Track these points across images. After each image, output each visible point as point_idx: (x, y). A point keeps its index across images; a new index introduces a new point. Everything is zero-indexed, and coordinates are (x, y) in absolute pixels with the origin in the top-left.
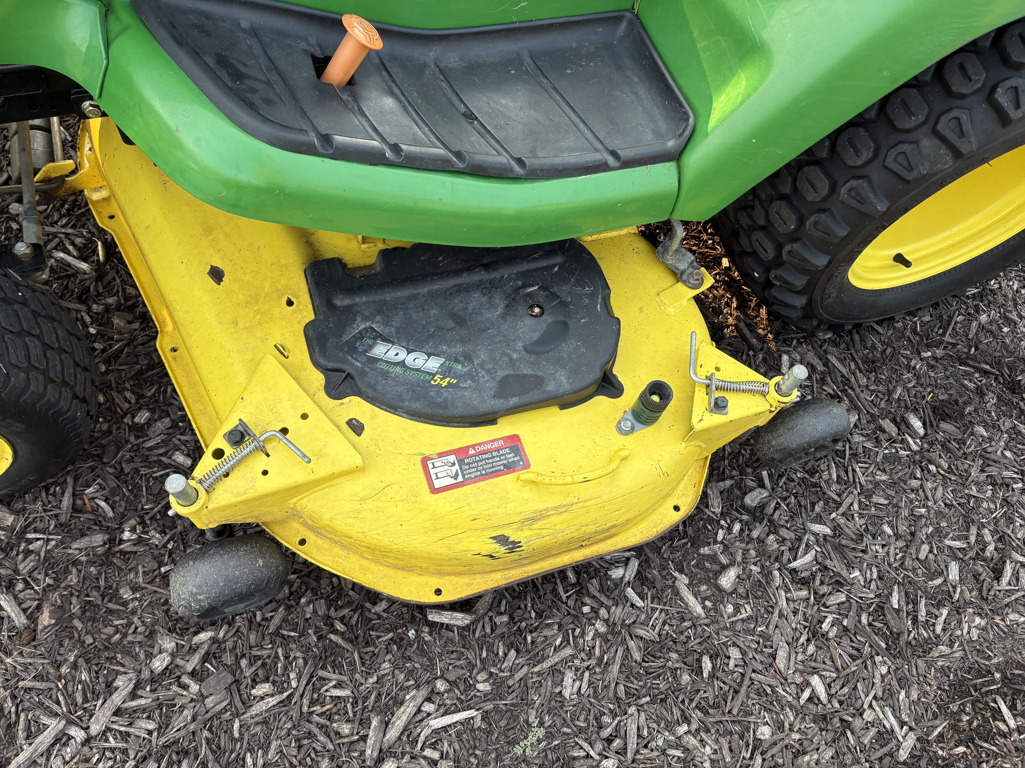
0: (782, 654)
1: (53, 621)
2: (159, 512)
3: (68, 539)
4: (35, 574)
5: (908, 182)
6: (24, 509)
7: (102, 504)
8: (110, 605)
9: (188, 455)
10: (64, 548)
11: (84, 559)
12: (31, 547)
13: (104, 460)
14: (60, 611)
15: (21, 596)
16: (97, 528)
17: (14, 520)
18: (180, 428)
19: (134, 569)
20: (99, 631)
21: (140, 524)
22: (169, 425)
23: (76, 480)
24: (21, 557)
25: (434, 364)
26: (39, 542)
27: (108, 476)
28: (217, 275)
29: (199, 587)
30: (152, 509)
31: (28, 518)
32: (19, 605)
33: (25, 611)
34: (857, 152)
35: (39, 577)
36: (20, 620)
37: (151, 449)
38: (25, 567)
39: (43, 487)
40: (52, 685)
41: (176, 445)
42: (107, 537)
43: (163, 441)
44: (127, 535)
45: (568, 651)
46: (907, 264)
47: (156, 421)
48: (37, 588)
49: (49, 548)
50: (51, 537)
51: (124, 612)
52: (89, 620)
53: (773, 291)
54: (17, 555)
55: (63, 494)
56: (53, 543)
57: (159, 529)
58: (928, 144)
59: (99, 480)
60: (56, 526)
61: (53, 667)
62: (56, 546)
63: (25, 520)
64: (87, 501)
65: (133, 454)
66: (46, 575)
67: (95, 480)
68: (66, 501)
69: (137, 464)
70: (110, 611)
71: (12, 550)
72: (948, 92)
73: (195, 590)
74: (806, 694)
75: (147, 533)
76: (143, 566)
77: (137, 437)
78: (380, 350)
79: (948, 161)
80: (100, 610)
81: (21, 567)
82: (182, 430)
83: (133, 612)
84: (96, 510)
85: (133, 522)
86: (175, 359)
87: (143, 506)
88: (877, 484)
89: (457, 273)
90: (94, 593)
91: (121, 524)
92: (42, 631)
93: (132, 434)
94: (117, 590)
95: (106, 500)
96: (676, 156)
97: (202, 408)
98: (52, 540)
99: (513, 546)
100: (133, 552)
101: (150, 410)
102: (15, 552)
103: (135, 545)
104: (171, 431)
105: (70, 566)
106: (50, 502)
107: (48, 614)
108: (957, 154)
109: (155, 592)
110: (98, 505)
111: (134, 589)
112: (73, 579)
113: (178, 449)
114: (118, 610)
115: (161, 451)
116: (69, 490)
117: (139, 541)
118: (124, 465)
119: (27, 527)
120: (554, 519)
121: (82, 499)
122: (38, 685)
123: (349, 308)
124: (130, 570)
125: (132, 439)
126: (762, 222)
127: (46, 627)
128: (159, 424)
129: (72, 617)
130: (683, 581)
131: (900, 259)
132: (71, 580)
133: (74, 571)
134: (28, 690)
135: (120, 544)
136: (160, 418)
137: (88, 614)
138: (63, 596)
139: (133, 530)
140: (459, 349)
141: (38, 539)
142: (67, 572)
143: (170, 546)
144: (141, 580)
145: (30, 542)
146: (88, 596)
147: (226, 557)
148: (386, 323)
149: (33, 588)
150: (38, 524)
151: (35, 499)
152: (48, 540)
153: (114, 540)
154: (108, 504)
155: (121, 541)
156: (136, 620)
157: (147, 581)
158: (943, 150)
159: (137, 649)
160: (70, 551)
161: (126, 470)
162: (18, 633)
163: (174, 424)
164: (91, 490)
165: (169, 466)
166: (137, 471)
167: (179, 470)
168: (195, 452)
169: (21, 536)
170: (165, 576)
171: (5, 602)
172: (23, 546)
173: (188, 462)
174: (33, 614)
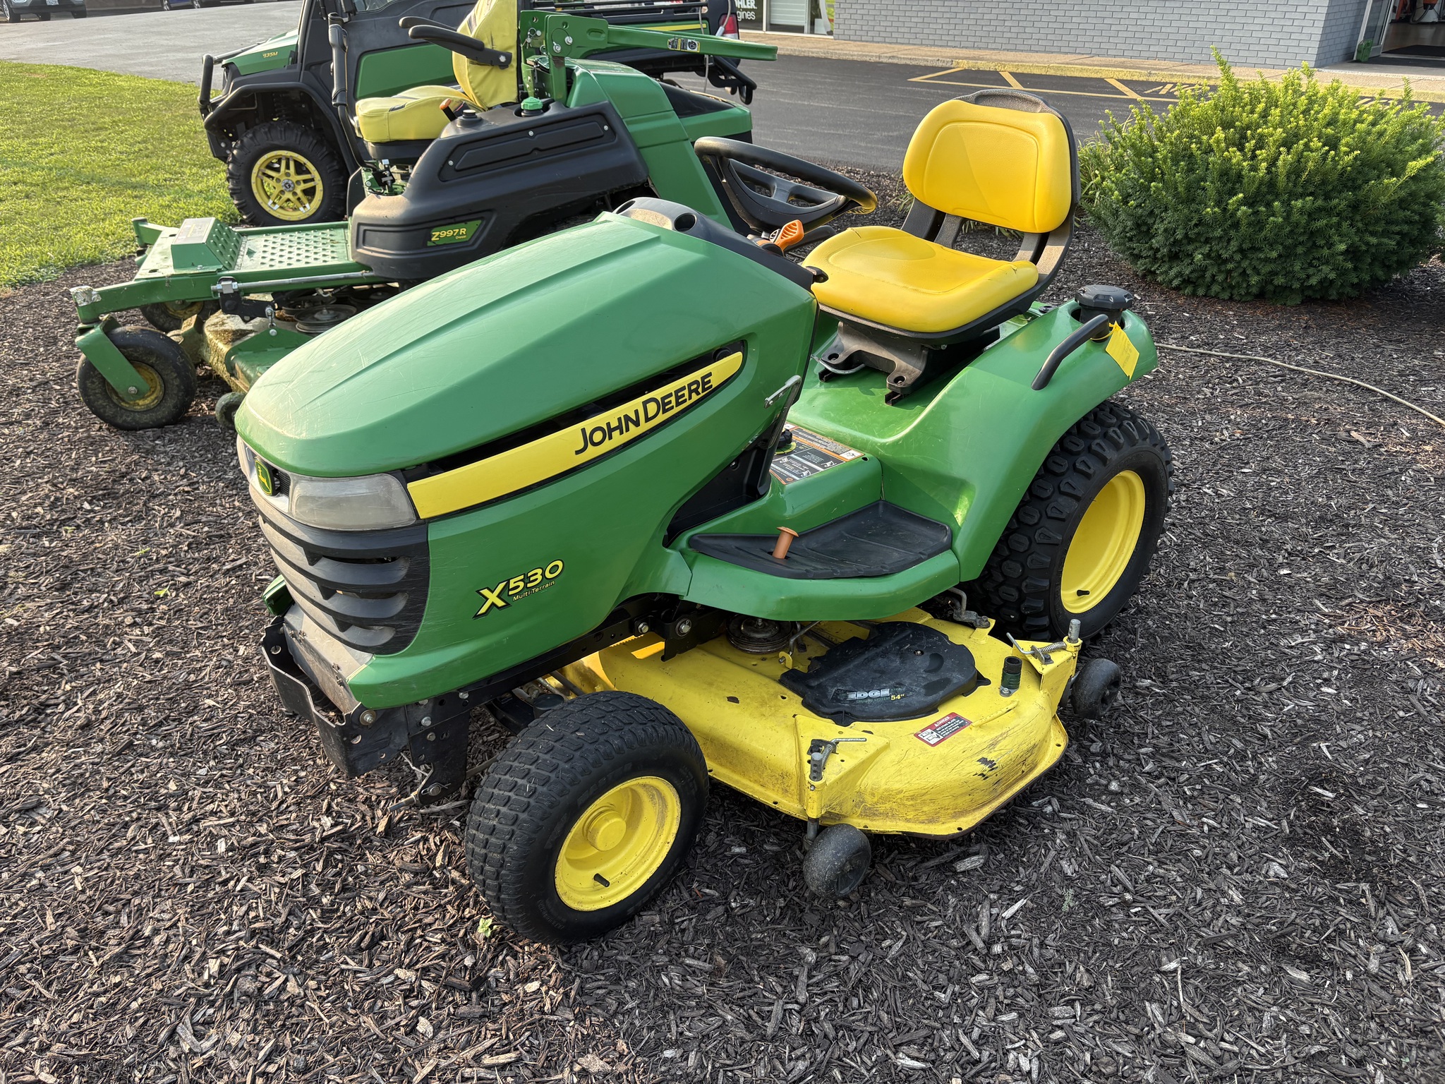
0: (1175, 813)
1: (726, 962)
2: (745, 884)
3: (701, 916)
4: (696, 941)
5: (1063, 520)
6: (662, 908)
7: (707, 891)
8: (754, 944)
9: (741, 846)
10: (702, 921)
11: (718, 924)
12: (682, 927)
14: (725, 953)
15: (696, 954)
16: (714, 905)
17: (660, 916)
19: (751, 923)
21: (737, 895)
24: (680, 934)
25: (886, 692)
26: (685, 923)
27: (699, 874)
28: (733, 700)
30: (739, 884)
32: (698, 959)
33: (705, 961)
34: (1032, 516)
35: (699, 941)
36: (707, 966)
38: (688, 936)
41: (728, 844)
42: (723, 908)
43: (719, 845)
44: (733, 905)
45: (1053, 853)
46: (1087, 593)
49: (693, 924)
50: (691, 917)
53: (1028, 622)
54: (677, 934)
56: (694, 920)
57: (750, 896)
58: (1062, 500)
59: (696, 879)
60: (689, 910)
62: (697, 922)
63: (668, 914)
64: (697, 891)
66: (704, 938)
67: (693, 880)
68: (686, 895)
69: (713, 861)
70: (756, 947)
72: (1055, 474)
74: (1206, 828)
75: (743, 900)
78: (852, 696)
79: (1075, 505)
81: (685, 939)
84: (706, 895)
85: (734, 893)
87: (732, 883)
88: (1158, 717)
89: (863, 653)
91: (726, 898)
95: (708, 887)
96: (949, 546)
99: (991, 764)
100: (743, 914)
103: (741, 909)
108: (1077, 499)
110: (705, 892)
113: (732, 846)
115: (722, 850)
117: (743, 906)
118: (705, 865)
119: (672, 917)
120: (1003, 743)
121: (694, 891)
123: (819, 686)
126: (1001, 579)
129: (736, 956)
130: (1090, 801)
131: (1080, 593)
132: (719, 938)
133: (718, 932)
135: (733, 911)
138: (720, 948)
139: (735, 900)
140: (892, 683)
141: (683, 921)
142: (714, 934)
143: (764, 903)
145: (680, 924)
148: (844, 685)
149: (700, 948)
150: (677, 914)
152: (690, 919)
153: (729, 910)
154: (711, 889)
155: (732, 909)
158: (1070, 500)
160: (707, 922)
161: (708, 867)
162: (711, 974)
163: (718, 834)
164: (695, 885)
165: (733, 856)
166: (716, 865)
167: (741, 856)
168: (744, 842)
169: (672, 924)
170: (773, 922)
171: (688, 961)
172: (677, 928)
173: (743, 850)
174: (711, 960)
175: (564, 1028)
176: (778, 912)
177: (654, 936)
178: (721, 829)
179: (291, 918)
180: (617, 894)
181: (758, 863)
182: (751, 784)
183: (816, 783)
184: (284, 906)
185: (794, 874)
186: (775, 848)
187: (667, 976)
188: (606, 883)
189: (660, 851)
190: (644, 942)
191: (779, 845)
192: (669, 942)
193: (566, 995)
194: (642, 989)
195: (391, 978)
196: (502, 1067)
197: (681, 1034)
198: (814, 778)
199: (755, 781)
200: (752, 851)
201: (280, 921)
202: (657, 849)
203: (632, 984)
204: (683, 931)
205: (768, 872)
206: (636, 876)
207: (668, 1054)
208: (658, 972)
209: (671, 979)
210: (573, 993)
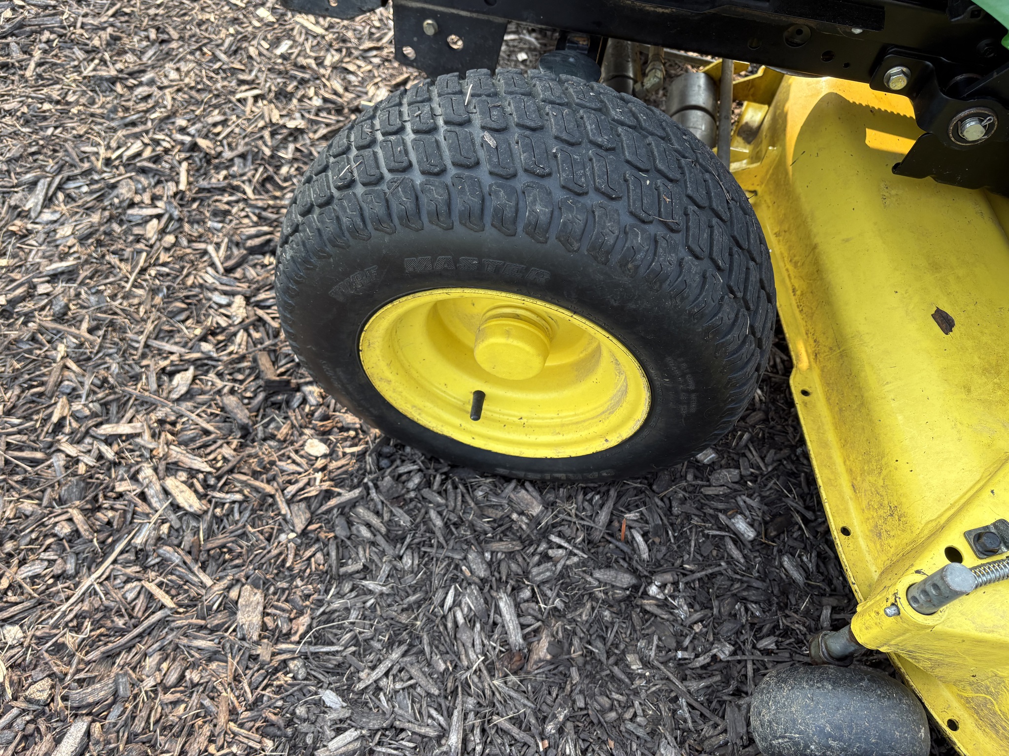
1: (549, 657)
2: (700, 579)
3: (591, 563)
4: (545, 588)
6: (553, 504)
7: (639, 538)
8: (616, 670)
9: (752, 525)
10: (584, 572)
11: (601, 595)
12: (550, 552)
13: (654, 487)
14: (559, 647)
15: (524, 606)
16: (626, 565)
17: (542, 512)
18: (748, 488)
19: (648, 637)
20: (593, 696)
21: (673, 584)
22: (736, 480)
23: (619, 496)
24: (536, 558)
26: (560, 551)
27: (654, 508)
28: (945, 322)
29: (839, 728)
30: (692, 572)
31: (556, 516)
32: (519, 616)
33: (523, 626)
35: (549, 593)
36: (516, 638)
37: (707, 497)
38: (540, 573)
39: (582, 488)
40: (531, 741)
41: (739, 506)
42: (634, 581)
43: (725, 495)
44: (653, 590)
47: (721, 467)
48: (542, 606)
49: (568, 563)
50: (576, 551)
51: (627, 686)
52: (587, 676)
54: (533, 554)
55: (601, 507)
56: (576, 559)
57: (689, 600)
59: (643, 509)
60: (583, 540)
61: (537, 718)
62: (577, 565)
63: (553, 518)
64: (624, 527)
65: (687, 495)
66: (558, 595)
67: (637, 506)
68: (603, 517)
69: (690, 507)
70: (613, 677)
71: (531, 545)
73: (828, 729)
75: (674, 598)
76: (660, 639)
77: (696, 477)
80: (602, 670)
81: (535, 571)
82: (751, 492)
83: (636, 693)
84: (630, 542)
85: (669, 577)
86: (805, 404)
87: (683, 562)
90: (599, 644)
91: (652, 573)
92: (536, 663)
93: (692, 470)
94: (624, 653)
95: (645, 535)
97: (832, 477)
98: (575, 555)
100: (653, 614)
101: (717, 451)
102: (532, 549)
103: (658, 606)
104: (737, 486)
105: (586, 598)
106: (584, 509)
107: (547, 645)
109: (668, 679)
110: (633, 538)
111: (646, 663)
112: (584, 614)
113: (742, 513)
114: (620, 680)
115: (721, 506)
116: (610, 504)
117: (664, 604)
118: (674, 504)
119: (554, 526)
121: (620, 523)
122: (515, 731)
124: (644, 636)
125: (690, 477)
127: (540, 660)
128: (725, 472)
129: (570, 662)
132: (580, 615)
133: (588, 606)
134: (500, 731)
135: (642, 597)
136: (728, 466)
137: (588, 667)
138: (565, 630)
139: (662, 587)
141: (560, 547)
142: (579, 603)
143: (698, 628)
144: (653, 653)
145: (552, 546)
146: (590, 644)
147: (886, 703)
149: (537, 602)
150: (565, 529)
151: (569, 498)
152: (571, 554)
153: (637, 591)
154: (646, 541)
155: (645, 594)
156: (637, 703)
157: (661, 660)
159: (634, 747)
160: (589, 579)
161: (675, 510)
162: (508, 651)
163: (742, 481)
164: (631, 516)
165: (726, 528)
166: (688, 517)
167: (737, 539)
168: (761, 525)
169: (544, 534)
170: (681, 664)
171: (505, 604)
172: (543, 546)
173: (750, 534)
174: (530, 636)
175: (281, 531)
176: (703, 660)
177: (503, 527)
178: (754, 478)
179: (237, 160)
180: (490, 438)
181: (749, 569)
182: (841, 468)
183: (907, 610)
184: (247, 144)
185: (787, 632)
186: (797, 575)
187: (457, 594)
188: (476, 413)
189: (586, 440)
190: (484, 524)
191: (808, 575)
192: (510, 555)
193: (328, 495)
194: (410, 580)
195: (224, 300)
196: (176, 507)
197: (379, 689)
198: (912, 600)
199: (850, 471)
200: (760, 545)
201: (228, 154)
202: (584, 433)
203: (408, 561)
204: (546, 558)
205: (752, 595)
206: (532, 438)
207: (330, 698)
208: (454, 580)
209: (457, 603)
210: (333, 502)
